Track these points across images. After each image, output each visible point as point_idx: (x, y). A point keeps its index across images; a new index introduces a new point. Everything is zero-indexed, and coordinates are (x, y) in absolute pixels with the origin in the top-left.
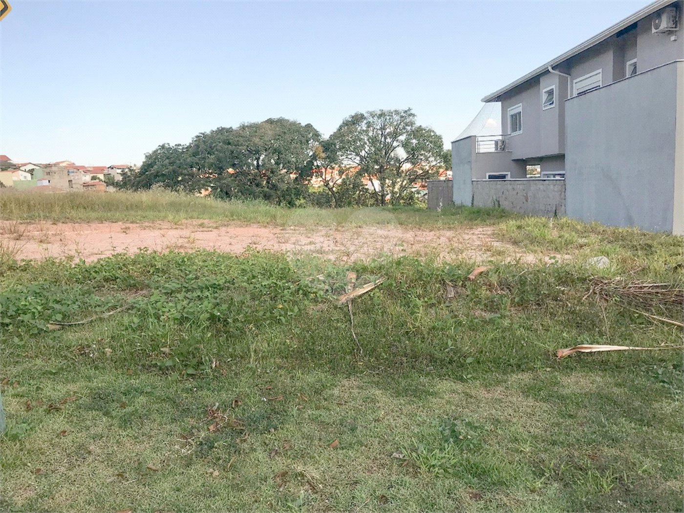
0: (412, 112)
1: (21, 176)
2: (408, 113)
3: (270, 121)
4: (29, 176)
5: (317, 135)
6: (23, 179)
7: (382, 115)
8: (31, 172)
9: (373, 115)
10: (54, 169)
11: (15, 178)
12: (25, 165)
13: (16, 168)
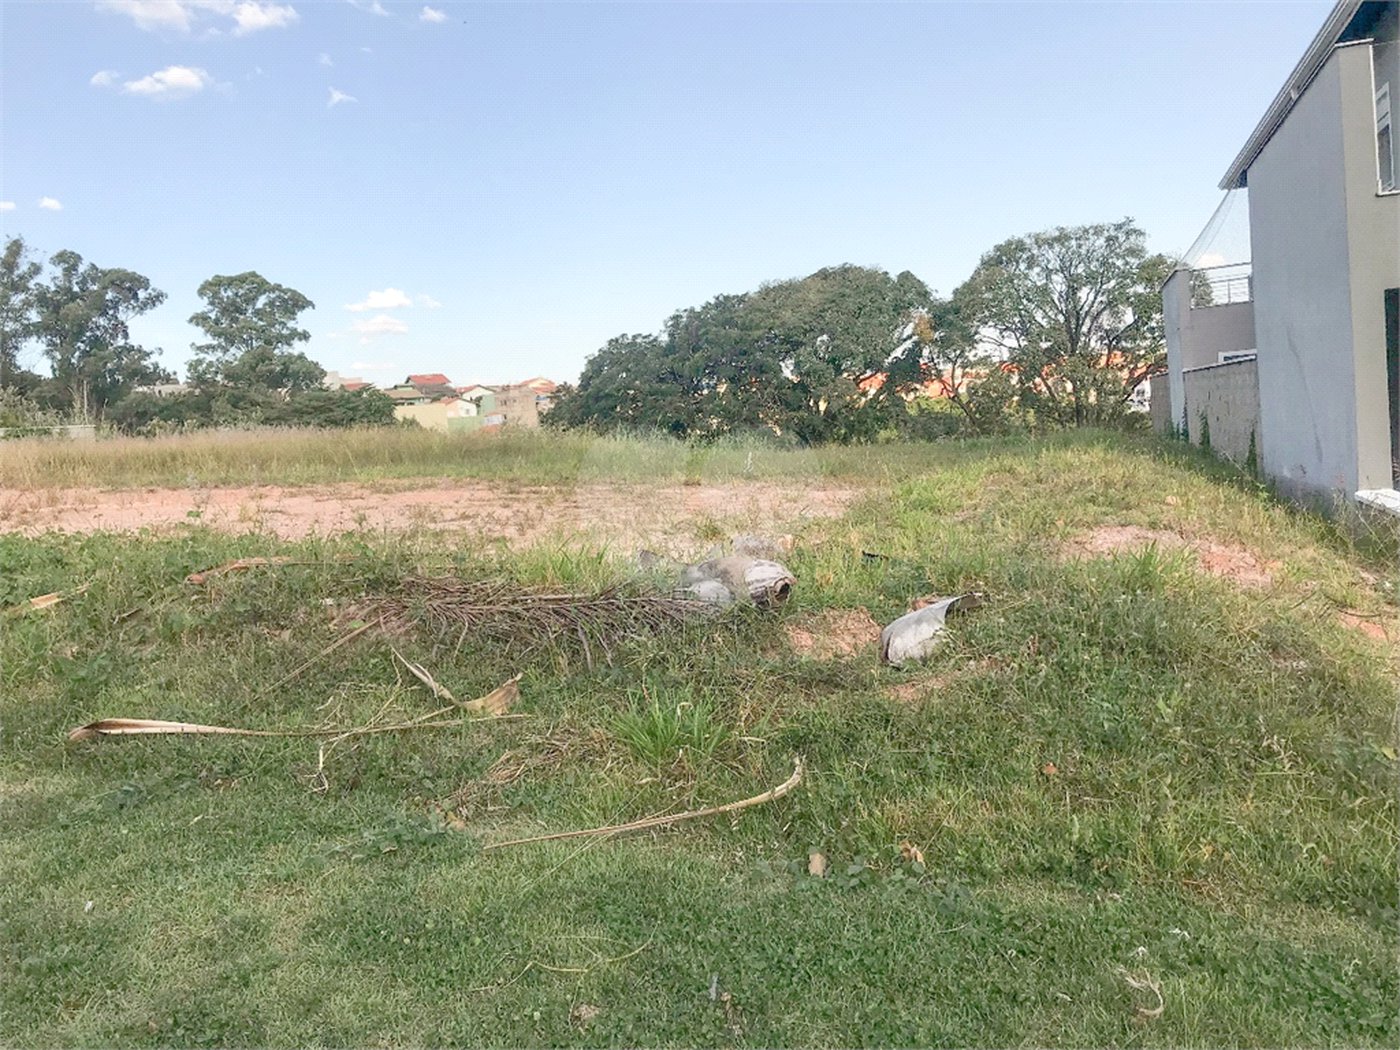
0: (1135, 225)
1: (462, 410)
2: (1126, 228)
3: (824, 275)
4: (473, 407)
5: (924, 294)
6: (463, 414)
7: (1062, 238)
8: (478, 401)
9: (1039, 241)
10: (513, 393)
11: (451, 414)
12: (470, 389)
13: (455, 395)
